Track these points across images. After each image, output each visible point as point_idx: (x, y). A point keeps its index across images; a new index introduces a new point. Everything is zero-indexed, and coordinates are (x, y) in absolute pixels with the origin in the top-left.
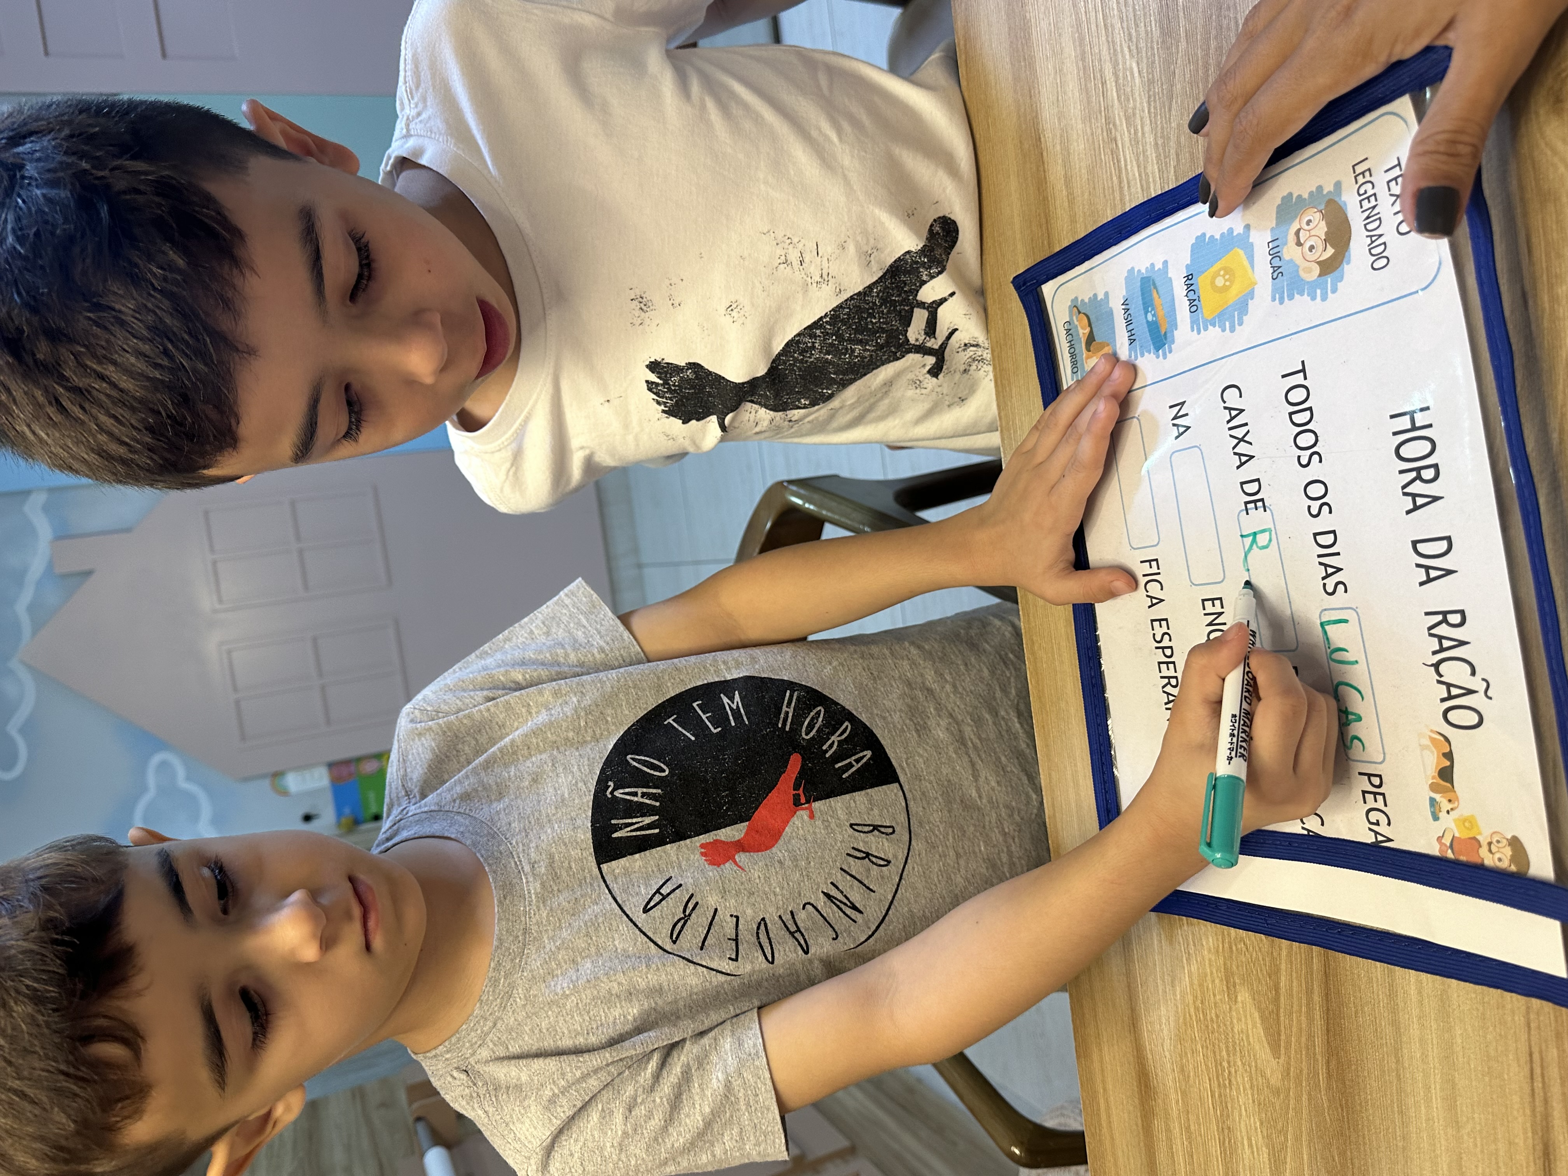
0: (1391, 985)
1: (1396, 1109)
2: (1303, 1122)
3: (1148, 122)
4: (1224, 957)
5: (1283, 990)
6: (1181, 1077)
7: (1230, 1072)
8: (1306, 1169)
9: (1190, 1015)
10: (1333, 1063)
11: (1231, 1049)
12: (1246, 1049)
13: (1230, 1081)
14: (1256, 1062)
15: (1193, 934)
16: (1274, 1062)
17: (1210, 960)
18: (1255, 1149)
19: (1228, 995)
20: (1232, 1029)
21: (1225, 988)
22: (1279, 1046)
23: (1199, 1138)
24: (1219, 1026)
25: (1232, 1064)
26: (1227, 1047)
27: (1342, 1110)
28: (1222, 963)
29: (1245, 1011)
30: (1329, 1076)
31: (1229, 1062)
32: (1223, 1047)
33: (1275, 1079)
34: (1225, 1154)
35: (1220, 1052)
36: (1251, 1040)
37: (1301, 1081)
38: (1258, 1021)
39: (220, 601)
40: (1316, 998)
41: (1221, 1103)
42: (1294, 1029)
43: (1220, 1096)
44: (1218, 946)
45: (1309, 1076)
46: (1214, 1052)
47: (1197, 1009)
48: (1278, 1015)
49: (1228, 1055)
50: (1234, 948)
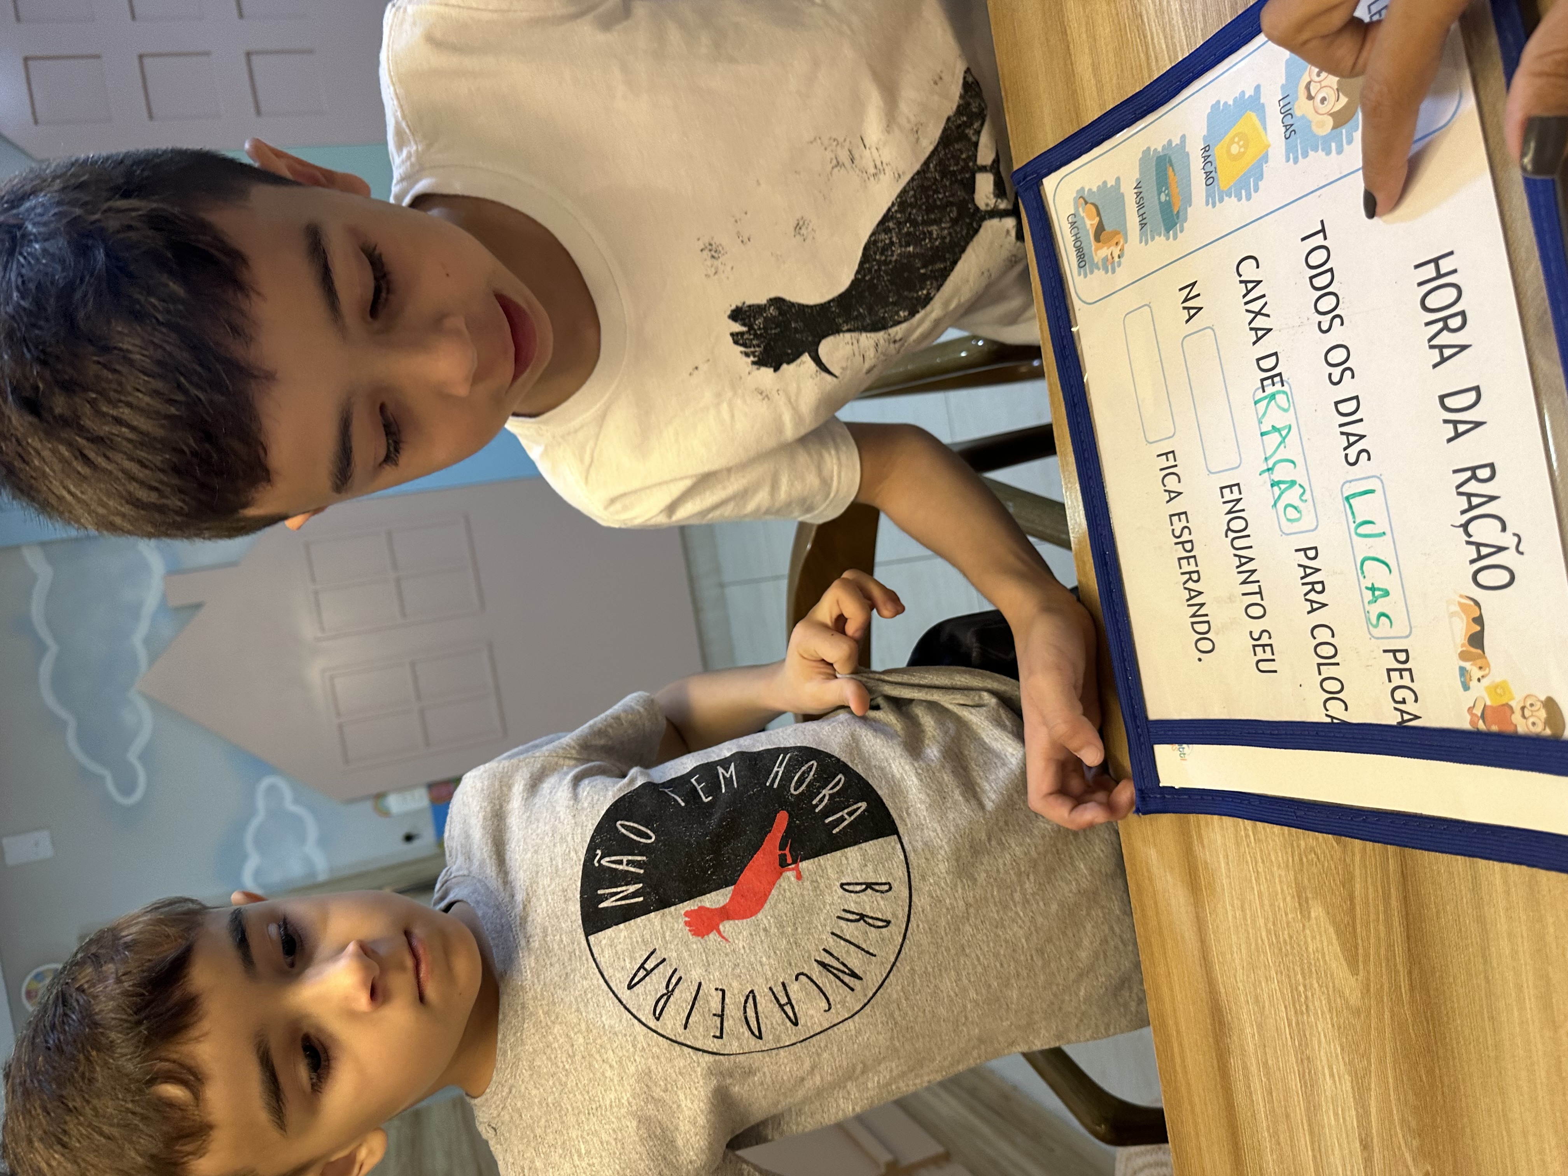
0: (1474, 878)
1: (1486, 1016)
2: (1387, 1042)
4: (1295, 871)
5: (1358, 900)
6: (1256, 1008)
7: (1306, 997)
8: (1392, 1093)
9: (1262, 940)
10: (1416, 972)
11: (1306, 971)
12: (1322, 969)
13: (1307, 1006)
14: (1334, 983)
15: (1261, 850)
16: (1352, 980)
17: (1280, 876)
18: (1337, 1078)
19: (1301, 913)
20: (1307, 949)
21: (1297, 905)
22: (1357, 961)
23: (1278, 1074)
24: (1292, 948)
25: (1308, 987)
26: (1302, 970)
27: (1428, 1023)
28: (1293, 878)
29: (1319, 927)
30: (1412, 988)
31: (1305, 986)
32: (1298, 969)
33: (1355, 999)
34: (1306, 1087)
35: (1296, 975)
36: (1327, 958)
37: (1382, 997)
38: (1334, 937)
39: (322, 629)
40: (1394, 903)
41: (1299, 1032)
42: (1372, 941)
43: (1297, 1024)
44: (1288, 861)
45: (1390, 991)
46: (1289, 977)
47: (1268, 932)
48: (1354, 929)
49: (1304, 977)
50: (1305, 860)
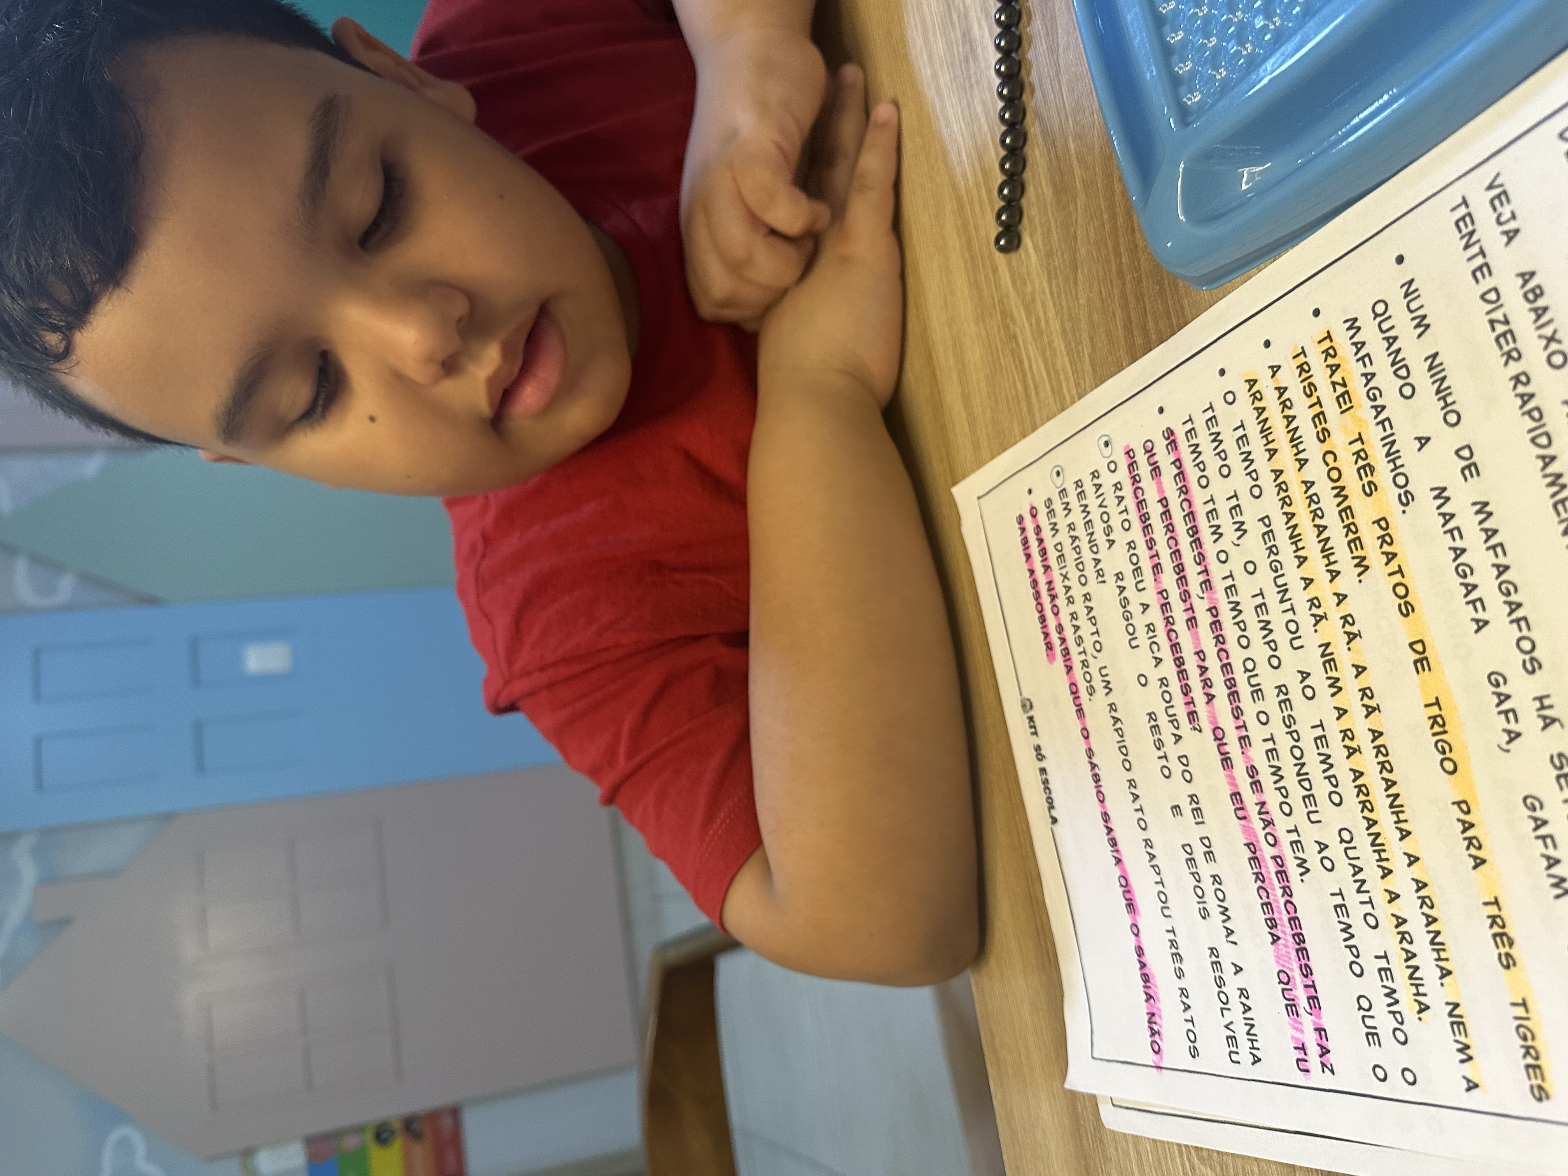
3: (1051, 305)
